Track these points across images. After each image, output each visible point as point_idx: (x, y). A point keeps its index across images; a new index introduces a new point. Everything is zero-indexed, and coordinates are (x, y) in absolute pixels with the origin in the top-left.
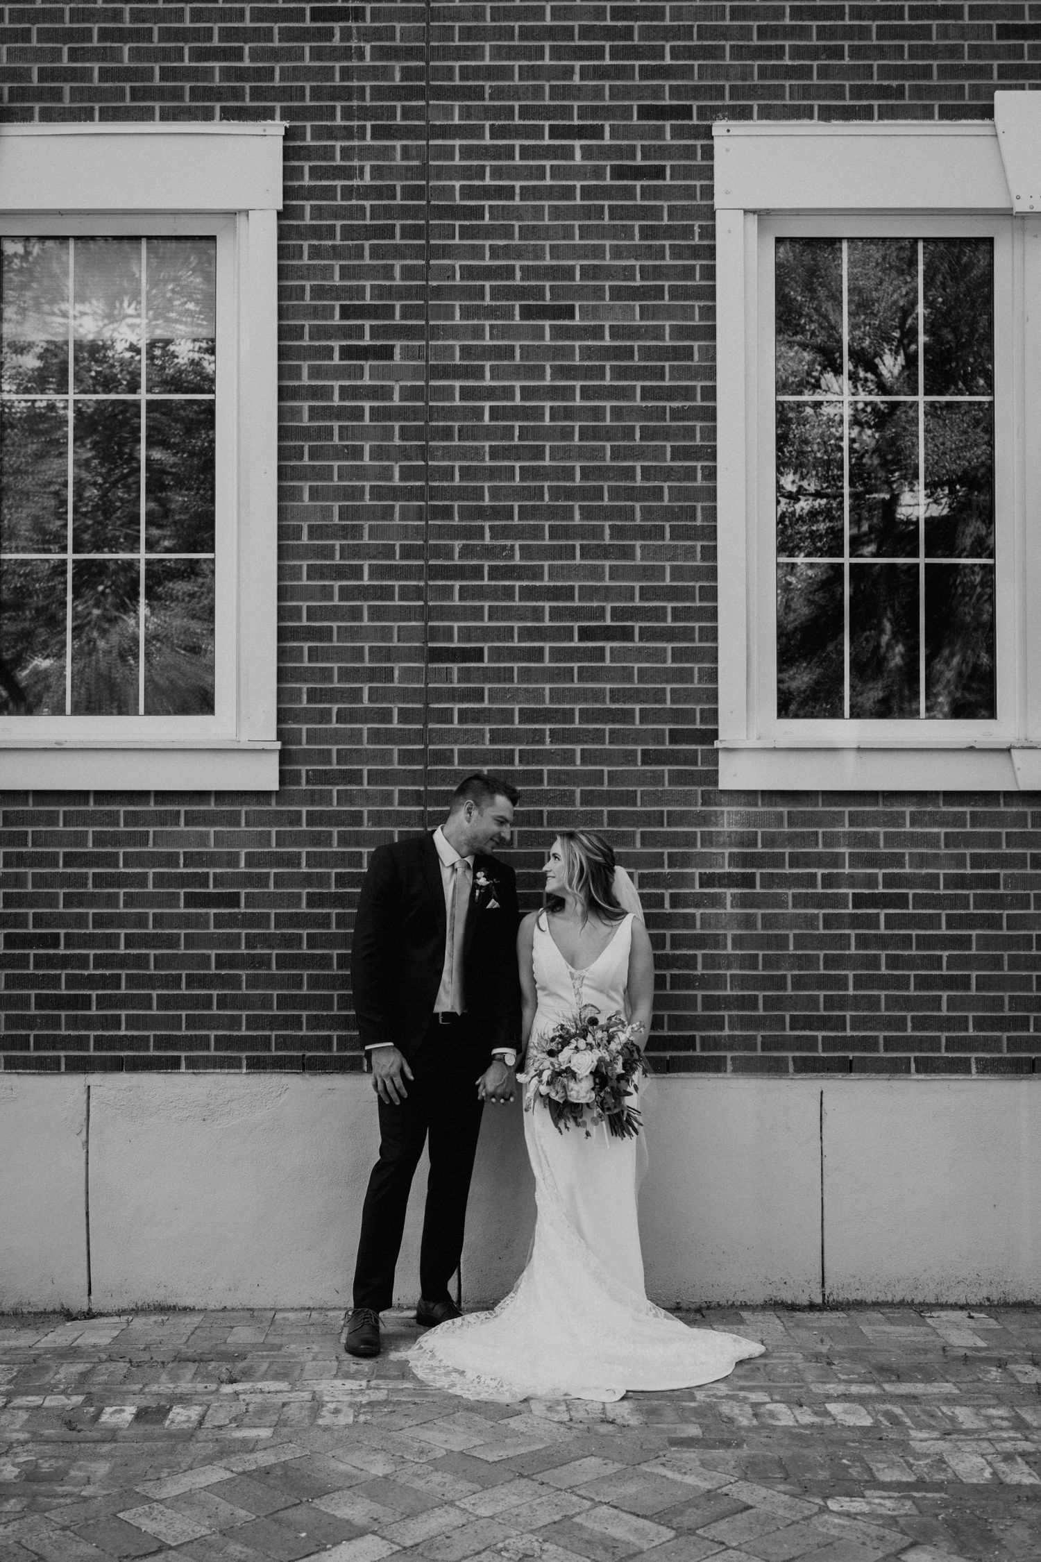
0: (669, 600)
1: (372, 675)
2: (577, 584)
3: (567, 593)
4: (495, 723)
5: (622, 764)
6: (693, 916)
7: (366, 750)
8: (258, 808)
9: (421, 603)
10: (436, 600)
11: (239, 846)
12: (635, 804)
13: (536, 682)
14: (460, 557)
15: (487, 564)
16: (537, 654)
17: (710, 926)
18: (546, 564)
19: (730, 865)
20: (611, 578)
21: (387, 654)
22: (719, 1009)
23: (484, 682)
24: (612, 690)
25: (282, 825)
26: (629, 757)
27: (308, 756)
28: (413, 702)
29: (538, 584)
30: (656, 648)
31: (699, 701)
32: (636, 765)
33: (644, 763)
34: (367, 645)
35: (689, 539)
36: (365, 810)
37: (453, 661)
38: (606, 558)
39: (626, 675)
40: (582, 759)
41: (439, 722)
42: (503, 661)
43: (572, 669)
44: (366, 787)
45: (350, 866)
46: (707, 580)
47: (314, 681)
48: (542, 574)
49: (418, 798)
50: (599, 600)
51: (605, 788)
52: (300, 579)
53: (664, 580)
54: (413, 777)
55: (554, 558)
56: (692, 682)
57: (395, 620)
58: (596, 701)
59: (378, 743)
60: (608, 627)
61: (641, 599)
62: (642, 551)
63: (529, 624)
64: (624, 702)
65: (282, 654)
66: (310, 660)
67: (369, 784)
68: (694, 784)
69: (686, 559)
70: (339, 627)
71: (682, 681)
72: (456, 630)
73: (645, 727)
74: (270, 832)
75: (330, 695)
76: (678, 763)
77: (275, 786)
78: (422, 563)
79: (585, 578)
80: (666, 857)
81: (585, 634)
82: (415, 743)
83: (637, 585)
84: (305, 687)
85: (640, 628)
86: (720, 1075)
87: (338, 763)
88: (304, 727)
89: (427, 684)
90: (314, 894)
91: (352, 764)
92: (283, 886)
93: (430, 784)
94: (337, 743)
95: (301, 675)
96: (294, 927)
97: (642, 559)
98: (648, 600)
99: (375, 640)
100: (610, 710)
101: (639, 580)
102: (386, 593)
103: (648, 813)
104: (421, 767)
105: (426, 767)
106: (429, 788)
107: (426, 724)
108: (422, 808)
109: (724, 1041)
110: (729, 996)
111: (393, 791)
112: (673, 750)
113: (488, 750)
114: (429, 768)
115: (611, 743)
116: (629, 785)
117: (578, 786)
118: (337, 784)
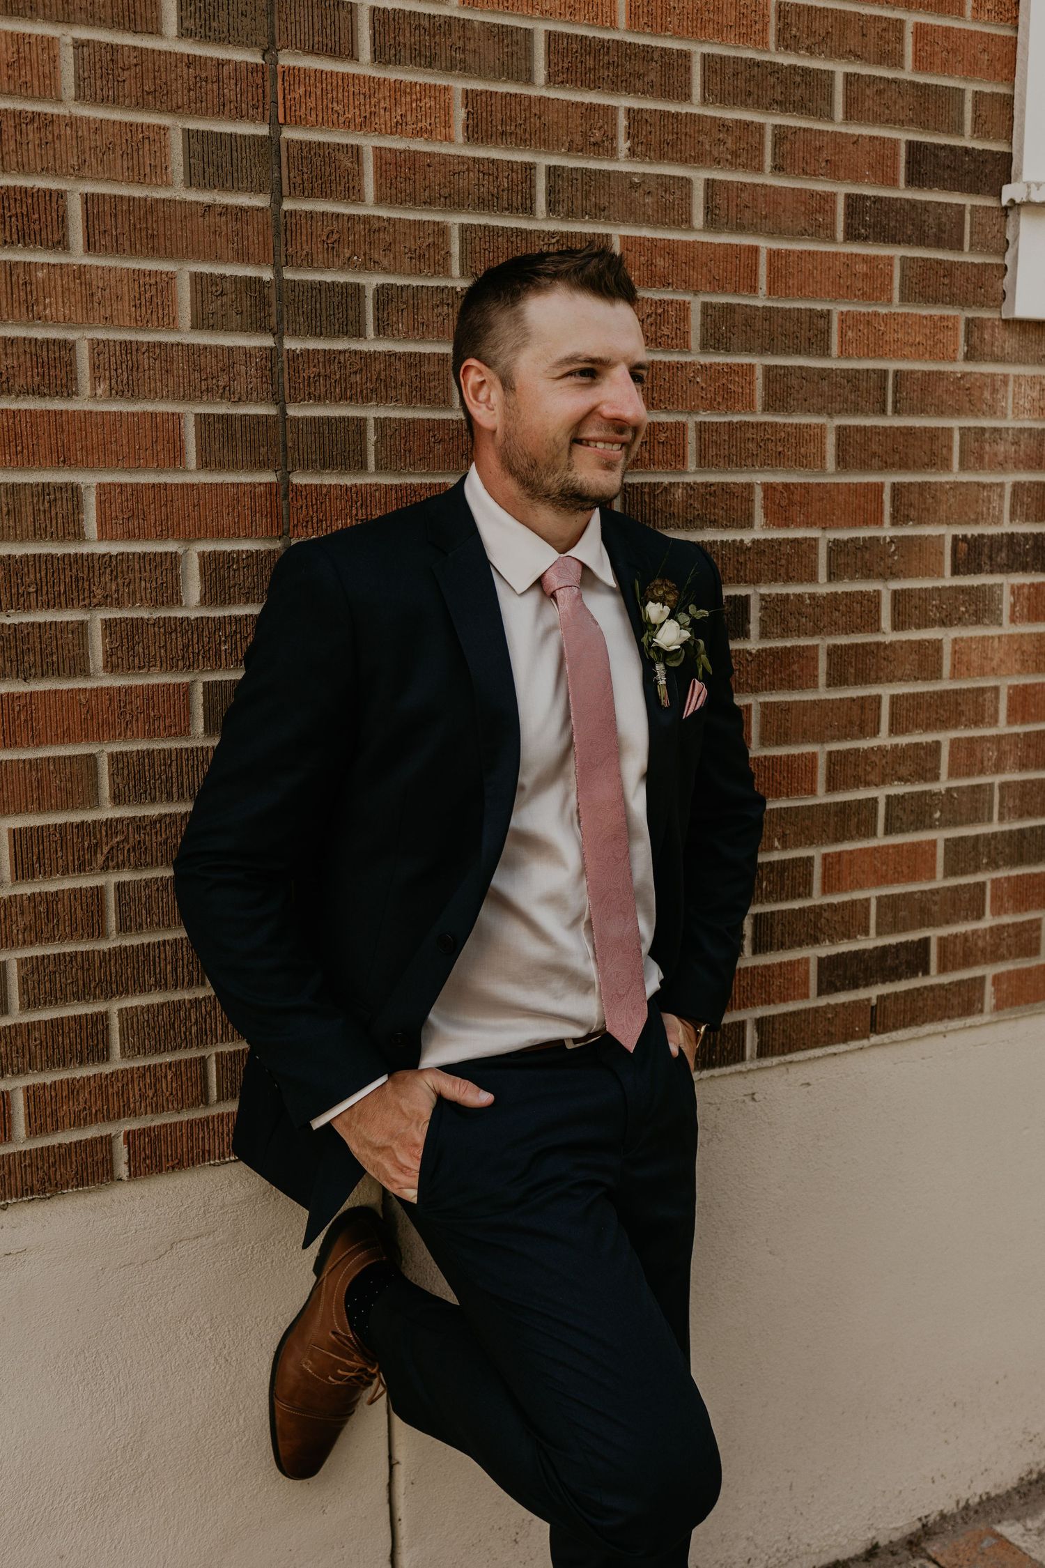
4: (481, 75)
5: (802, 234)
6: (937, 646)
7: (73, 122)
12: (825, 352)
17: (970, 671)
19: (1012, 515)
22: (976, 869)
26: (815, 215)
31: (971, 69)
32: (832, 239)
33: (852, 235)
36: (82, 338)
40: (708, 210)
41: (312, 51)
44: (78, 256)
45: (39, 534)
49: (253, 306)
51: (761, 301)
54: (235, 233)
56: (961, 13)
58: (744, 38)
59: (114, 101)
64: (810, 51)
67: (90, 246)
68: (952, 300)
71: (939, 6)
73: (854, 130)
76: (921, 242)
80: (887, 495)
82: (240, 116)
86: (969, 1021)
91: (23, 169)
93: (290, 261)
100: (775, 69)
103: (853, 377)
104: (260, 201)
105: (277, 200)
106: (289, 275)
107: (269, 50)
108: (269, 342)
109: (980, 943)
110: (995, 835)
111: (171, 277)
112: (913, 204)
113: (462, 160)
114: (288, 205)
115: (778, 169)
116: (814, 296)
117: (696, 293)
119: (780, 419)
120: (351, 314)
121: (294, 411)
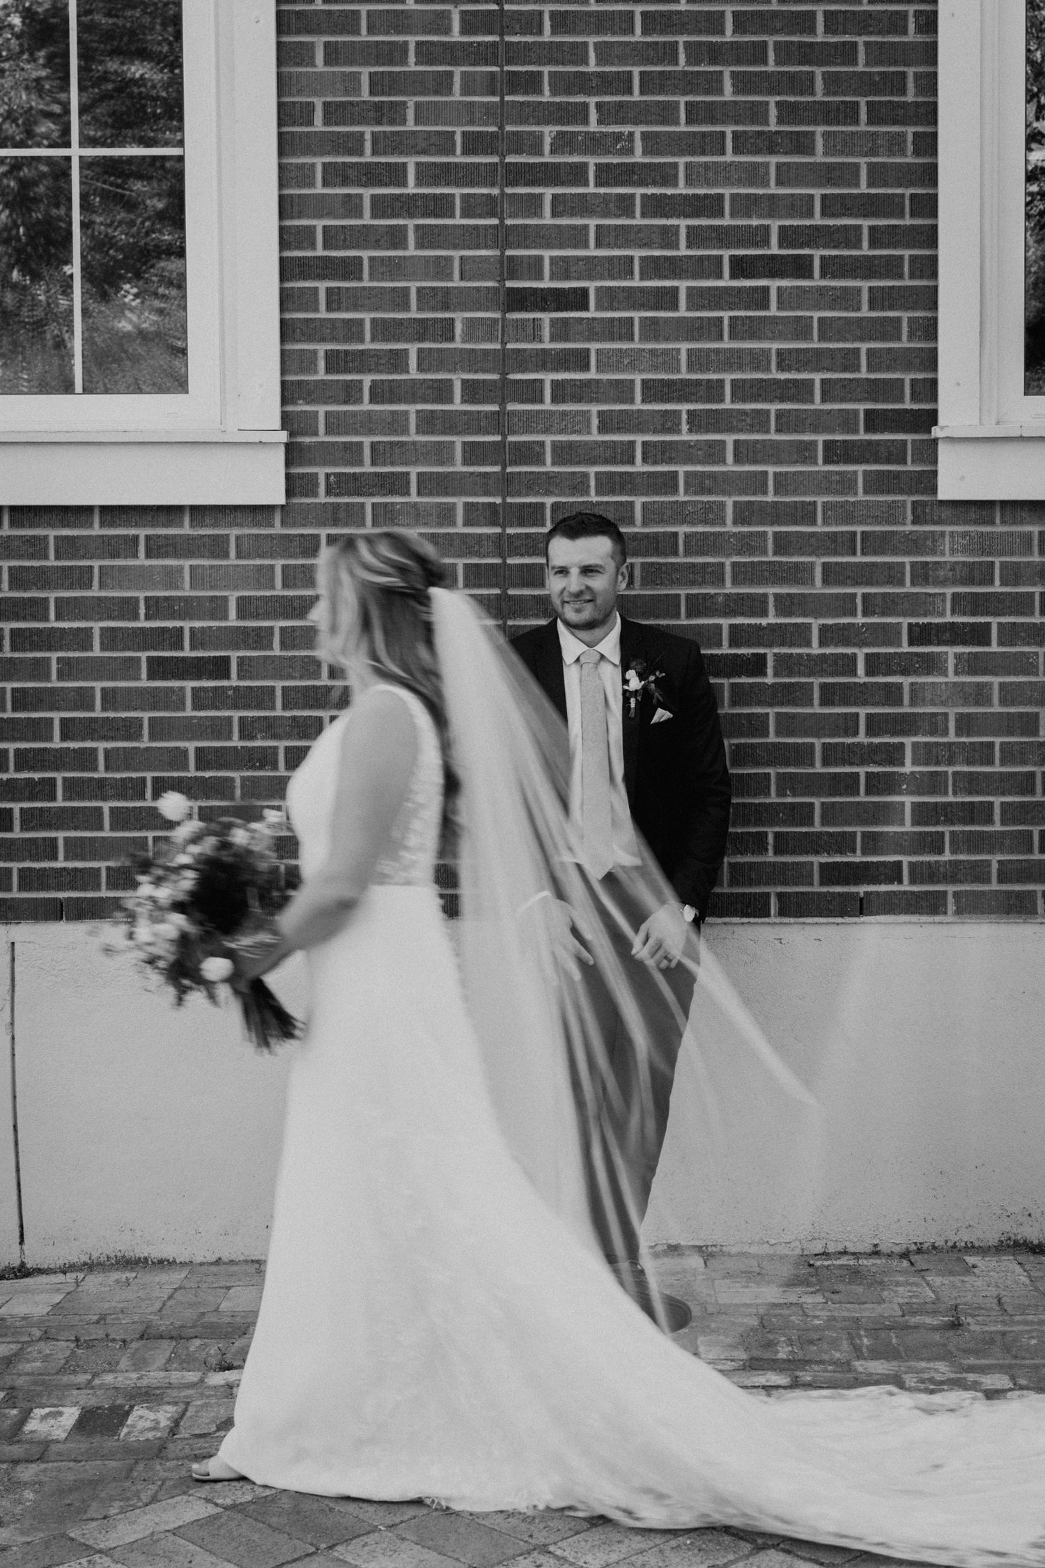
0: (865, 216)
1: (422, 330)
2: (727, 192)
3: (713, 206)
4: (606, 402)
5: (795, 462)
6: (899, 686)
7: (414, 443)
8: (255, 531)
9: (495, 221)
10: (516, 216)
11: (226, 587)
12: (813, 522)
13: (667, 339)
14: (552, 152)
15: (592, 161)
16: (668, 299)
17: (923, 703)
18: (682, 161)
19: (953, 612)
20: (779, 183)
21: (445, 300)
22: (937, 823)
23: (590, 340)
24: (780, 353)
25: (290, 557)
26: (804, 452)
27: (327, 454)
28: (485, 371)
29: (669, 191)
30: (845, 288)
31: (908, 367)
32: (816, 463)
33: (827, 461)
34: (413, 286)
35: (895, 122)
37: (543, 310)
38: (771, 151)
39: (801, 329)
40: (735, 455)
41: (522, 402)
42: (618, 309)
43: (720, 319)
44: (414, 498)
46: (923, 185)
47: (334, 339)
48: (676, 176)
49: (492, 515)
50: (761, 216)
51: (770, 498)
52: (312, 184)
53: (857, 185)
54: (484, 484)
55: (693, 153)
56: (899, 339)
57: (455, 247)
58: (757, 368)
59: (432, 433)
60: (773, 257)
61: (824, 214)
62: (825, 140)
63: (657, 253)
64: (798, 370)
65: (287, 300)
66: (329, 308)
67: (419, 493)
68: (901, 491)
69: (891, 153)
70: (371, 259)
71: (884, 337)
72: (547, 263)
73: (828, 406)
74: (272, 566)
75: (360, 361)
76: (876, 462)
77: (280, 499)
78: (495, 159)
79: (739, 182)
80: (859, 601)
81: (741, 267)
82: (487, 433)
83: (817, 192)
84: (321, 348)
85: (822, 258)
86: (938, 918)
87: (373, 463)
88: (322, 409)
89: (504, 343)
91: (392, 464)
92: (294, 647)
93: (510, 494)
94: (371, 432)
95: (315, 331)
96: (311, 707)
97: (825, 154)
98: (834, 215)
99: (426, 277)
100: (776, 382)
101: (821, 185)
102: (442, 206)
103: (833, 537)
104: (497, 469)
105: (504, 468)
106: (509, 500)
107: (503, 403)
108: (498, 530)
109: (942, 869)
110: (950, 804)
111: (454, 504)
112: (870, 442)
113: (596, 442)
114: (509, 470)
115: (778, 431)
116: (805, 494)
117: (730, 495)
118: (372, 495)
119: (784, 559)
120: (539, 516)
121: (509, 561)
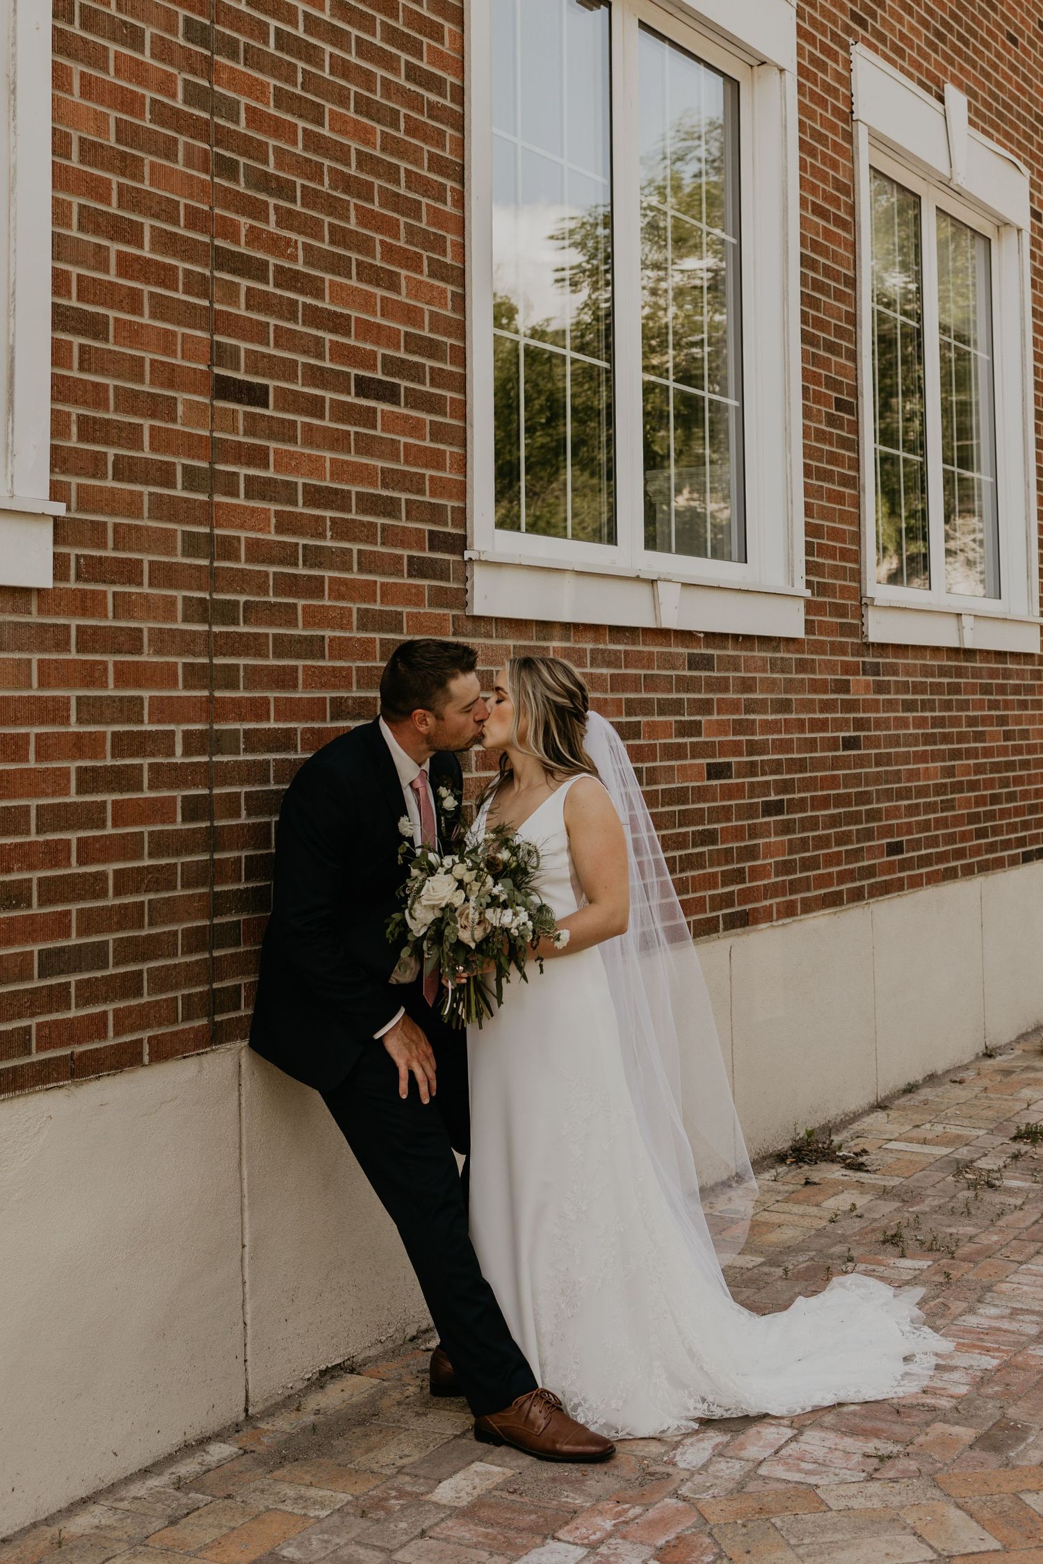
0: (428, 357)
1: (153, 406)
2: (353, 314)
3: (344, 325)
4: (280, 502)
5: (392, 574)
7: (147, 528)
8: (14, 619)
9: (206, 303)
10: (222, 302)
13: (318, 447)
14: (246, 244)
15: (272, 261)
16: (318, 407)
18: (327, 277)
20: (382, 314)
21: (171, 377)
23: (269, 438)
24: (383, 471)
25: (45, 650)
26: (397, 565)
27: (78, 532)
28: (199, 458)
29: (320, 304)
30: (417, 419)
31: (450, 496)
32: (403, 577)
33: (410, 574)
34: (147, 357)
35: (442, 279)
36: (145, 627)
37: (239, 402)
38: (378, 284)
39: (394, 451)
40: (359, 564)
41: (224, 494)
42: (287, 411)
43: (349, 433)
44: (146, 589)
45: (128, 721)
46: (456, 337)
47: (86, 404)
48: (324, 291)
49: (203, 611)
50: (373, 342)
51: (378, 606)
52: (71, 226)
53: (423, 328)
54: (197, 577)
55: (334, 273)
56: (445, 469)
57: (178, 323)
58: (370, 483)
59: (160, 519)
60: (378, 381)
61: (406, 349)
62: (407, 283)
63: (312, 361)
64: (393, 489)
66: (81, 367)
67: (151, 585)
68: (447, 605)
69: (441, 305)
70: (116, 320)
71: (437, 466)
72: (243, 353)
73: (409, 524)
74: (29, 661)
75: (105, 431)
76: (435, 577)
77: (46, 581)
78: (207, 239)
79: (360, 307)
81: (361, 387)
82: (200, 524)
83: (402, 329)
84: (75, 411)
85: (405, 389)
87: (115, 547)
88: (74, 481)
89: (212, 431)
90: (86, 769)
91: (129, 549)
93: (215, 590)
94: (112, 513)
95: (69, 391)
97: (407, 295)
98: (411, 351)
99: (157, 349)
100: (381, 497)
101: (404, 323)
102: (170, 277)
104: (205, 562)
105: (212, 562)
106: (215, 596)
107: (210, 494)
108: (207, 628)
111: (176, 598)
112: (431, 560)
113: (274, 542)
114: (216, 564)
115: (383, 543)
116: (397, 604)
117: (355, 602)
118: (113, 582)
120: (235, 614)
121: (215, 661)
